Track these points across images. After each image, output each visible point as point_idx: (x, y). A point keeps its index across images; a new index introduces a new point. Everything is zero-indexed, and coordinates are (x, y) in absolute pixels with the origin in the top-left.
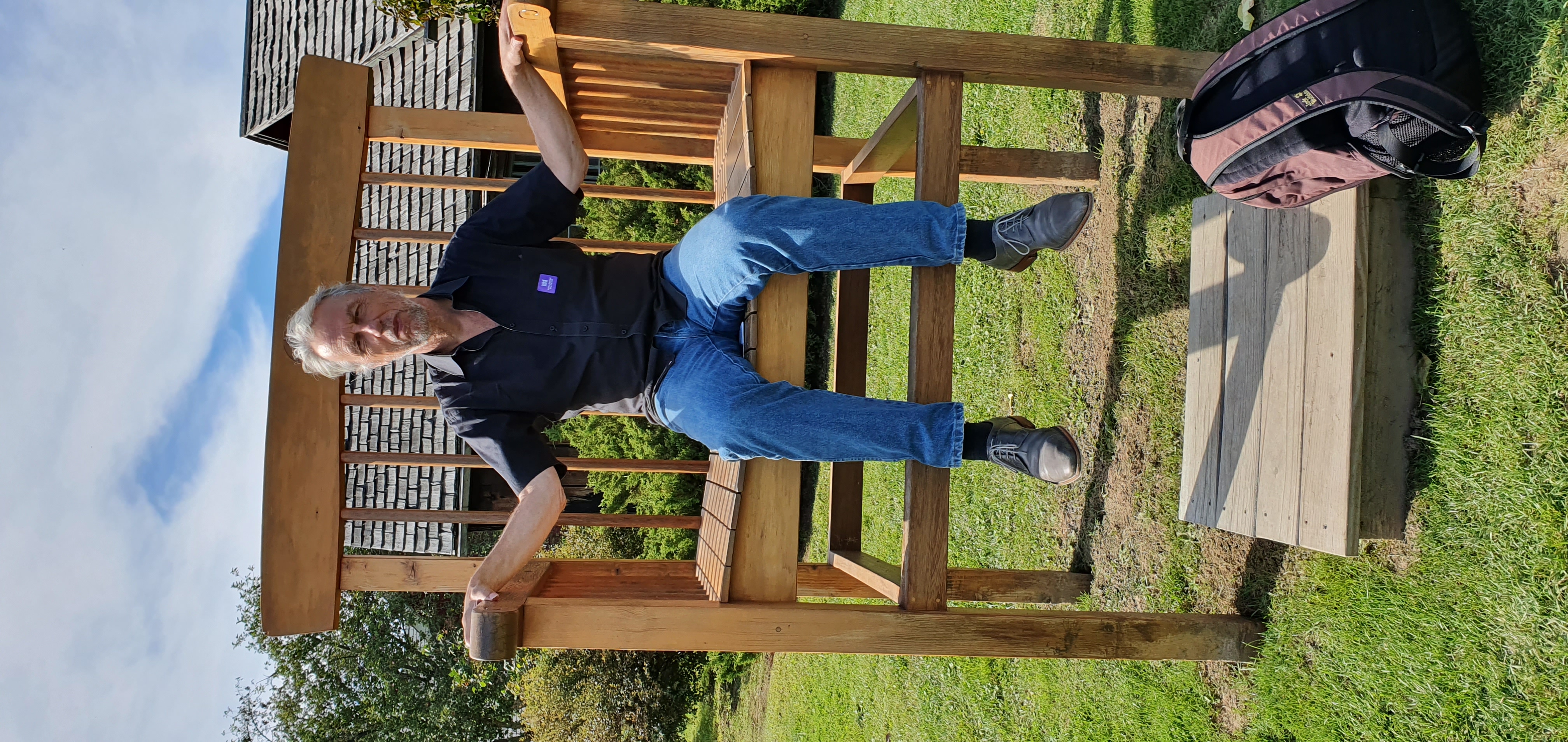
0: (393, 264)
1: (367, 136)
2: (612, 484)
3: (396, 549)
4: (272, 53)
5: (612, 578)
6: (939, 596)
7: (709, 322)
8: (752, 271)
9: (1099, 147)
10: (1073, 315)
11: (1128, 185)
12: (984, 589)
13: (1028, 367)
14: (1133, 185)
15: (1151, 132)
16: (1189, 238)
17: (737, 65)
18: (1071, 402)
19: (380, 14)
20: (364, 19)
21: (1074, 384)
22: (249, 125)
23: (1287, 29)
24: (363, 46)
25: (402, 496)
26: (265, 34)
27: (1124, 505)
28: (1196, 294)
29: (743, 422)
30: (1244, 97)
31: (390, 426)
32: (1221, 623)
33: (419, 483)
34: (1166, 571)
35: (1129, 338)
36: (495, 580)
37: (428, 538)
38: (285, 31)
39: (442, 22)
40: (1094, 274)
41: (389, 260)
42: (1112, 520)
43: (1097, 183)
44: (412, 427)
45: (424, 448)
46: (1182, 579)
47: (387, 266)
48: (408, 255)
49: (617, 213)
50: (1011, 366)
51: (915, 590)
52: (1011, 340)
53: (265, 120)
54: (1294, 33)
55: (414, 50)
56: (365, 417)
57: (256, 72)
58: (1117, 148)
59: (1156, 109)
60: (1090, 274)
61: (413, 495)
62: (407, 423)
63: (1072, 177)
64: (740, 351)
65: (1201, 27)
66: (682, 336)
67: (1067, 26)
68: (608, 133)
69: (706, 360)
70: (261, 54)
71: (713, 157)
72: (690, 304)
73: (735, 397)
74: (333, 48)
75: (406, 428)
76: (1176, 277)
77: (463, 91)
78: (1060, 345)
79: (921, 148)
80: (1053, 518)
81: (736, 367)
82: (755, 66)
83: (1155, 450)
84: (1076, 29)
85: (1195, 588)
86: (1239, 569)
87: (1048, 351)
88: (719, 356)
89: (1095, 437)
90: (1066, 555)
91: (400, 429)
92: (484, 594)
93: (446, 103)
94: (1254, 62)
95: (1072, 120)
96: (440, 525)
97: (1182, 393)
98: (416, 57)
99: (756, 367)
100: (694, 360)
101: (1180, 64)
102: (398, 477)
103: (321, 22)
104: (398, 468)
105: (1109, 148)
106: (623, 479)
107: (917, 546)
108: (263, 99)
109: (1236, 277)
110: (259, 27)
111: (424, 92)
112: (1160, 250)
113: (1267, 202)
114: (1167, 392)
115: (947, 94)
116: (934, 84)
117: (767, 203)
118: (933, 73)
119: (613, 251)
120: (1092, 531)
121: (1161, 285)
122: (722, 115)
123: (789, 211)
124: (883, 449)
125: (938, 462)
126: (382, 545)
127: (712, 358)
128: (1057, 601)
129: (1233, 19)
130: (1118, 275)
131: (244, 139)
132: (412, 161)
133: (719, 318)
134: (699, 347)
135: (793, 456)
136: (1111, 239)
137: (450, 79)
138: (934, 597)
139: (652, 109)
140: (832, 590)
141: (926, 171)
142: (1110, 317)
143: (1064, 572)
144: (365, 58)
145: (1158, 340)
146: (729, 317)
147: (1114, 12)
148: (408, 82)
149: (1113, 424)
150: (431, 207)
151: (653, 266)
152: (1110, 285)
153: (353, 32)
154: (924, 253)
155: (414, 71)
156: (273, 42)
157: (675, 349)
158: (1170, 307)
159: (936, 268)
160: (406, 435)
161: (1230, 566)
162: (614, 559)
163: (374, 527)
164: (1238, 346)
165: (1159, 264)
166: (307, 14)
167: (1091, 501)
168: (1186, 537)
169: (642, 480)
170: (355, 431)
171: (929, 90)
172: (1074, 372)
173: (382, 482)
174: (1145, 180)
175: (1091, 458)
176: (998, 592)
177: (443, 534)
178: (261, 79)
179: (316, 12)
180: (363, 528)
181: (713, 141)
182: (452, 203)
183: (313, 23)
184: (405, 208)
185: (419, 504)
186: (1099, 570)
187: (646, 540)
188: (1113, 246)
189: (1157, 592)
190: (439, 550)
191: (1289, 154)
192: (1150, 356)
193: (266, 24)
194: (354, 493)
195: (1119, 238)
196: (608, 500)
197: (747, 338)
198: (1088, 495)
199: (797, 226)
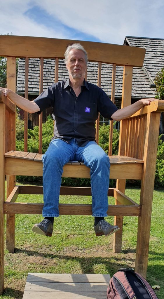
0: (93, 76)
1: (125, 66)
2: (36, 132)
3: (18, 76)
4: (147, 45)
5: (11, 129)
6: (7, 212)
7: (78, 152)
8: (91, 163)
9: (123, 253)
10: (81, 247)
11: (113, 260)
12: (10, 226)
13: (68, 237)
14: (113, 261)
15: (127, 265)
16: (100, 274)
17: (143, 160)
18: (59, 247)
19: (157, 73)
20: (156, 69)
21: (63, 248)
22: (129, 38)
23: (152, 294)
24: (149, 68)
25: (32, 77)
26: (152, 43)
27: (32, 260)
28: (86, 276)
29: (52, 160)
30: (134, 284)
31: (50, 74)
32: (2, 284)
33: (36, 82)
34: (15, 271)
35: (75, 261)
36: (10, 96)
37: (21, 84)
38: (153, 48)
39: (155, 89)
40: (91, 252)
41: (94, 74)
42: (28, 258)
43: (114, 253)
44: (50, 80)
45: (45, 83)
46: (13, 275)
47: (92, 74)
48: (95, 80)
49: (106, 134)
50: (68, 233)
51: (9, 206)
52: (74, 233)
53: (130, 43)
54: (150, 296)
55: (148, 82)
56: (53, 68)
57: (142, 41)
58: (123, 257)
59: (132, 266)
60: (91, 251)
61: (32, 80)
62: (51, 79)
63: (115, 246)
64: (71, 161)
65: (153, 276)
66: (74, 146)
67: (153, 245)
68: (126, 128)
69: (68, 152)
70: (147, 42)
71: (120, 155)
72: (82, 148)
73: (59, 158)
74: (149, 61)
75: (50, 78)
76: (90, 271)
77: (138, 94)
78: (73, 244)
79: (122, 206)
80: (29, 243)
81: (66, 159)
82: (143, 164)
83: (46, 268)
84: (152, 247)
85: (11, 278)
86: (16, 288)
87: (71, 242)
88: (69, 155)
89: (50, 253)
90: (19, 247)
91: (50, 77)
92: (6, 93)
93: (135, 90)
94: (144, 287)
95: (130, 246)
96: (24, 87)
97: (61, 273)
98: (146, 82)
99: (66, 164)
100: (68, 149)
101: (143, 270)
102: (37, 76)
103: (155, 58)
104: (39, 76)
105: (123, 255)
106: (37, 135)
107: (21, 206)
108: (135, 42)
109: (90, 285)
110: (154, 41)
111: (137, 84)
112: (97, 268)
113: (109, 290)
114: (61, 270)
115: (136, 212)
116: (138, 209)
117: (108, 167)
118: (141, 209)
119: (96, 129)
120: (25, 253)
121: (88, 268)
122: (131, 157)
123: (106, 173)
124: (47, 197)
125: (44, 211)
126: (19, 72)
127: (69, 153)
128: (7, 245)
129: (154, 284)
130: (91, 258)
131: (125, 37)
132: (120, 81)
133: (79, 155)
134: (72, 150)
135: (44, 174)
136: (100, 256)
137: (140, 91)
138: (7, 210)
139: (132, 139)
140: (8, 186)
141: (117, 207)
142: (80, 256)
143: (14, 246)
144: (146, 69)
145: (74, 268)
146: (79, 158)
147: (156, 256)
148: (140, 80)
149: (53, 257)
150: (108, 86)
151: (93, 138)
152: (88, 256)
153: (153, 66)
154: (95, 206)
155: (143, 82)
156: (150, 45)
157: (71, 144)
158: (83, 270)
159: (91, 210)
160: (48, 78)
161: (17, 286)
162: (16, 133)
163: (24, 70)
164: (73, 286)
165: (94, 267)
166: (157, 54)
167: (33, 253)
168: (24, 275)
169: (37, 140)
170: (49, 65)
171: (136, 208)
172: (66, 248)
173: (36, 72)
174: (114, 264)
175: (44, 252)
176: (9, 229)
177: (22, 88)
178: (141, 42)
179: (158, 56)
180: (24, 67)
181: (124, 155)
182: (109, 91)
183: (155, 56)
184: (107, 79)
185: (30, 82)
186: (15, 255)
187: (21, 141)
188: (98, 256)
189: (10, 269)
190: (18, 87)
191: (121, 295)
192: (70, 266)
193: (155, 43)
194: (33, 65)
195: (100, 258)
196: (31, 131)
197: (74, 162)
198: (35, 252)
199: (102, 174)
